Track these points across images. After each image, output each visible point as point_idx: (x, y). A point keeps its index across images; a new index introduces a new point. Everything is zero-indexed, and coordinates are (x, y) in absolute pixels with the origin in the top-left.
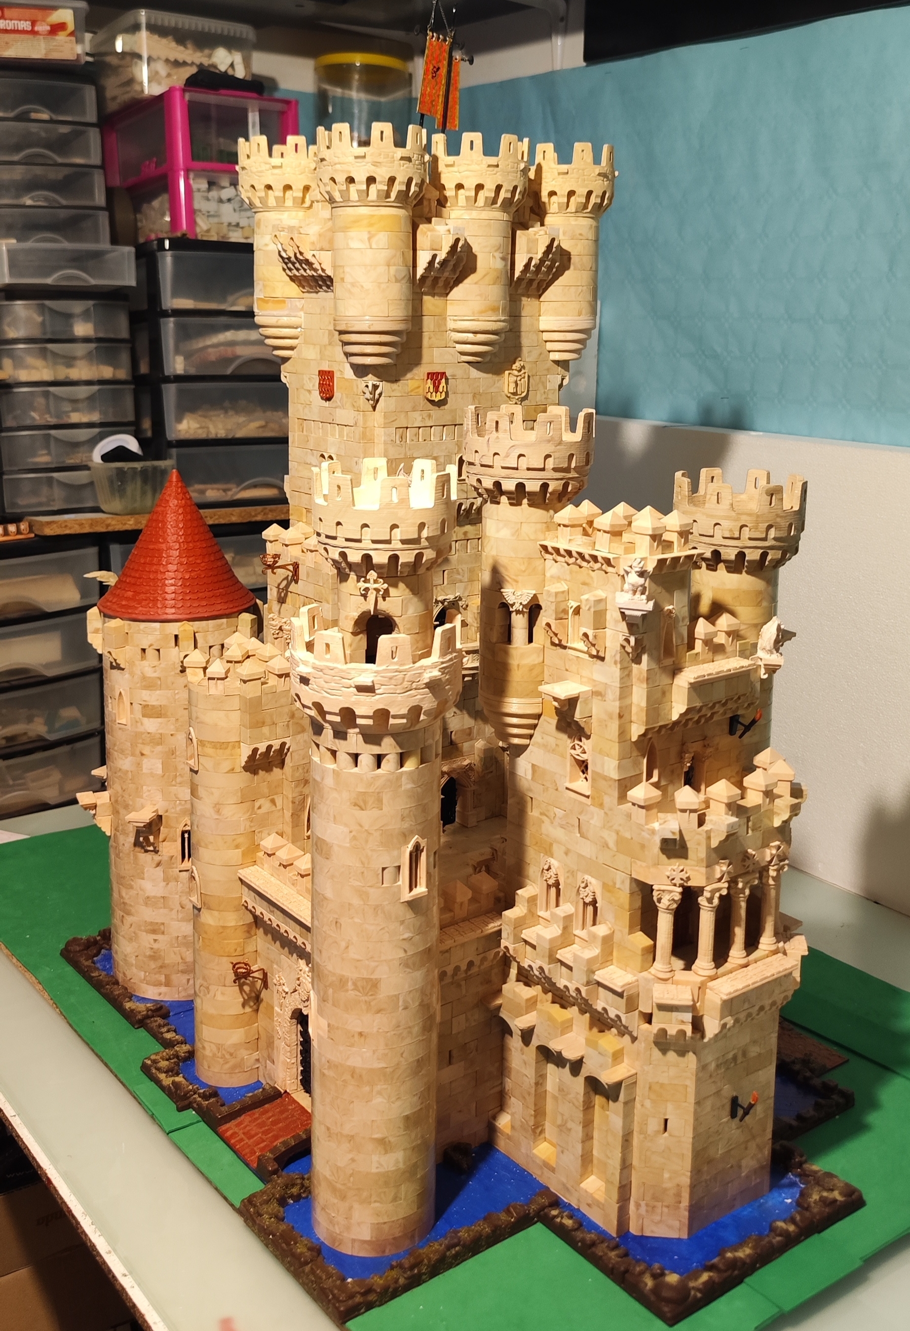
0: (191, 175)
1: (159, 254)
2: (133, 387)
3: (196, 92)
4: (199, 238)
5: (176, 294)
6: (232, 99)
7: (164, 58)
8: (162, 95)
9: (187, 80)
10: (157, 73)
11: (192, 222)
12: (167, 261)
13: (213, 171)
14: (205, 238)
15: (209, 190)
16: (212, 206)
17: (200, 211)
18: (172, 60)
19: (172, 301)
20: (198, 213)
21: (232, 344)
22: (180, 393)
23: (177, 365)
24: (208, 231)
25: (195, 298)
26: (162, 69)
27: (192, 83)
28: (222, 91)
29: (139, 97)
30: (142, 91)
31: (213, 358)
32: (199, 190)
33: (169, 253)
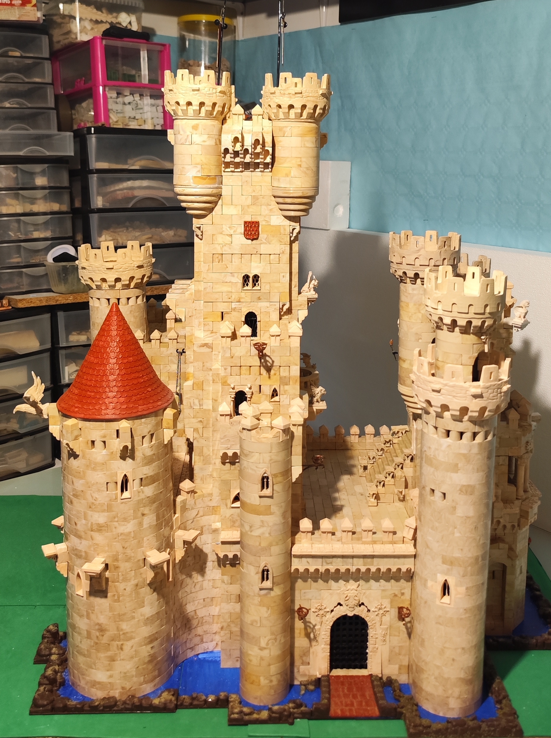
0: (107, 89)
1: (87, 136)
2: (71, 215)
3: (109, 39)
4: (112, 126)
5: (97, 160)
6: (131, 43)
7: (90, 19)
8: (88, 42)
9: (104, 32)
10: (85, 27)
11: (107, 117)
12: (93, 141)
13: (120, 86)
14: (115, 126)
15: (117, 98)
16: (119, 107)
17: (112, 110)
18: (94, 20)
19: (96, 164)
20: (110, 111)
21: (132, 188)
22: (101, 220)
23: (98, 202)
24: (117, 122)
25: (109, 161)
26: (88, 25)
27: (107, 34)
28: (125, 39)
29: (75, 41)
30: (76, 38)
31: (120, 197)
32: (111, 98)
33: (94, 136)
